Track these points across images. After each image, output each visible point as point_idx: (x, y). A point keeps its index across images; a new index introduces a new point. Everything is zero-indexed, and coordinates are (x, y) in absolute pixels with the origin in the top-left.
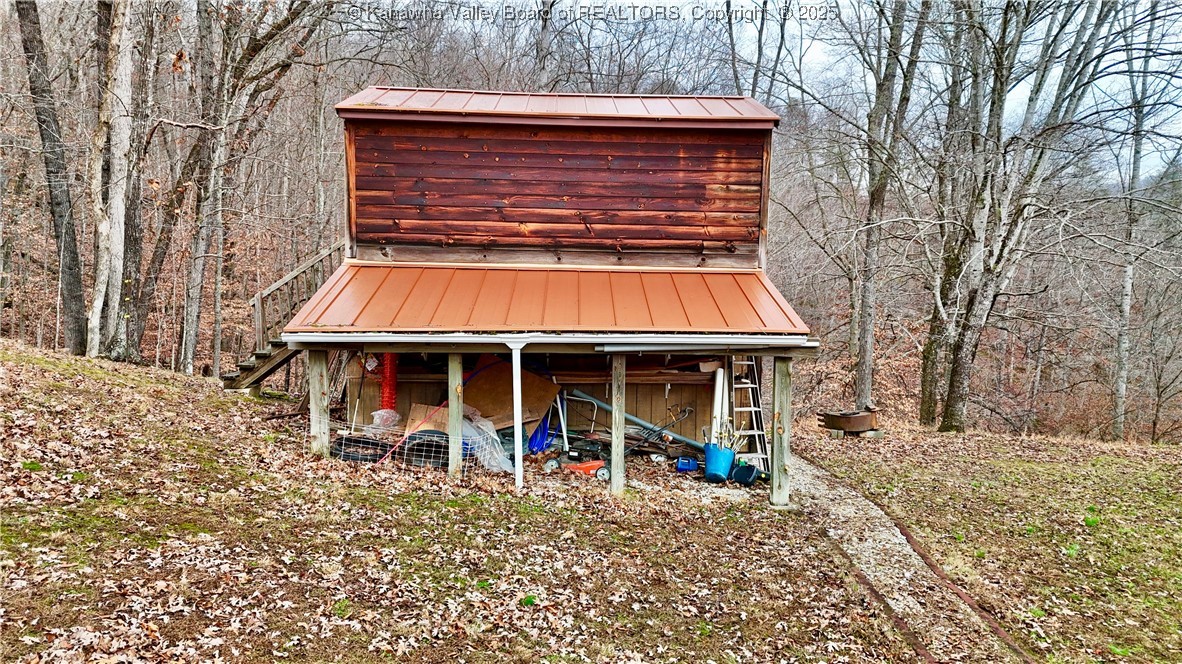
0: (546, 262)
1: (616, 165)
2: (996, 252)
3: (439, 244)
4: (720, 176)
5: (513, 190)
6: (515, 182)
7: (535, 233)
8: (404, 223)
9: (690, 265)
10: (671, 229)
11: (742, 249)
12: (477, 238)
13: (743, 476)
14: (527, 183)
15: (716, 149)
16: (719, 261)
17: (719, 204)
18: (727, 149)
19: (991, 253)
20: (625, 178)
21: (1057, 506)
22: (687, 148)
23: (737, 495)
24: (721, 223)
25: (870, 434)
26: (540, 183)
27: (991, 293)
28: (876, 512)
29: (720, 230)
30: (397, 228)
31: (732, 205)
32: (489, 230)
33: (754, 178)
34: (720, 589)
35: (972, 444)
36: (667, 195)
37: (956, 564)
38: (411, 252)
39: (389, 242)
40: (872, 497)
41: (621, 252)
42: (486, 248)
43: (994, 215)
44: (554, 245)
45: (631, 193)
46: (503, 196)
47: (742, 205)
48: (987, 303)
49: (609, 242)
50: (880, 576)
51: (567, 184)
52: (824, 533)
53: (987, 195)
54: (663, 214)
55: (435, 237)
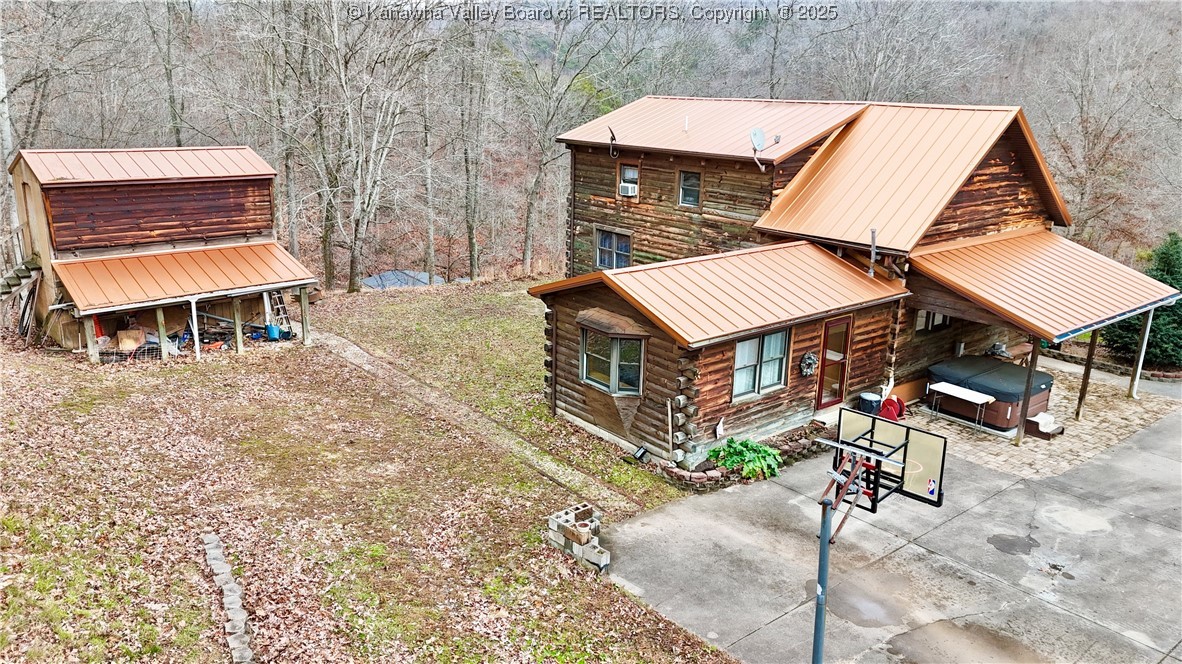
0: (168, 249)
1: (198, 198)
2: (367, 202)
3: (106, 247)
4: (251, 199)
5: (145, 215)
6: (145, 211)
7: (160, 235)
8: (85, 238)
9: (242, 243)
10: (230, 226)
11: (265, 232)
12: (128, 242)
13: (287, 336)
14: (152, 211)
15: (247, 187)
16: (255, 239)
17: (252, 212)
18: (253, 187)
19: (364, 203)
20: (205, 203)
21: (405, 324)
22: (232, 187)
23: (288, 345)
24: (254, 221)
25: (319, 302)
26: (159, 210)
27: (366, 221)
28: (344, 341)
29: (254, 224)
30: (80, 241)
31: (258, 212)
32: (133, 237)
33: (267, 199)
34: (310, 375)
35: (366, 298)
36: (226, 210)
37: (379, 353)
38: (91, 252)
39: (77, 248)
40: (338, 334)
41: (207, 240)
42: (133, 246)
43: (363, 184)
44: (171, 241)
45: (208, 211)
46: (140, 218)
47: (262, 212)
48: (365, 226)
49: (199, 235)
50: (357, 361)
51: (173, 209)
52: (331, 352)
53: (359, 172)
54: (225, 220)
55: (103, 244)
